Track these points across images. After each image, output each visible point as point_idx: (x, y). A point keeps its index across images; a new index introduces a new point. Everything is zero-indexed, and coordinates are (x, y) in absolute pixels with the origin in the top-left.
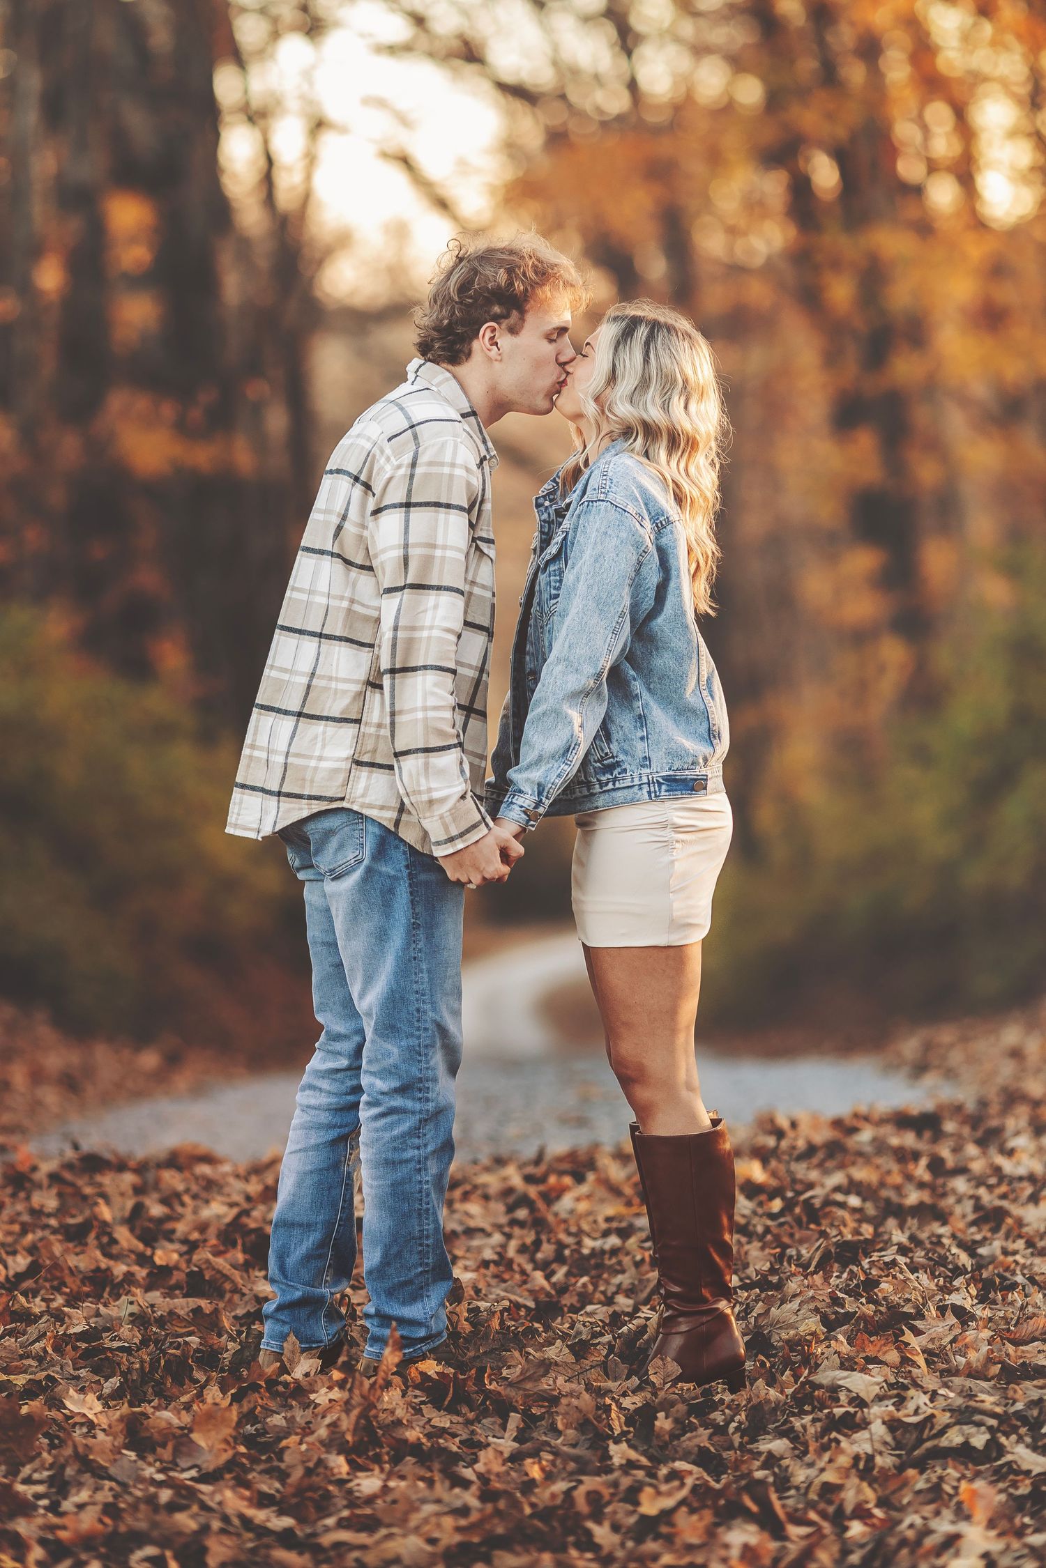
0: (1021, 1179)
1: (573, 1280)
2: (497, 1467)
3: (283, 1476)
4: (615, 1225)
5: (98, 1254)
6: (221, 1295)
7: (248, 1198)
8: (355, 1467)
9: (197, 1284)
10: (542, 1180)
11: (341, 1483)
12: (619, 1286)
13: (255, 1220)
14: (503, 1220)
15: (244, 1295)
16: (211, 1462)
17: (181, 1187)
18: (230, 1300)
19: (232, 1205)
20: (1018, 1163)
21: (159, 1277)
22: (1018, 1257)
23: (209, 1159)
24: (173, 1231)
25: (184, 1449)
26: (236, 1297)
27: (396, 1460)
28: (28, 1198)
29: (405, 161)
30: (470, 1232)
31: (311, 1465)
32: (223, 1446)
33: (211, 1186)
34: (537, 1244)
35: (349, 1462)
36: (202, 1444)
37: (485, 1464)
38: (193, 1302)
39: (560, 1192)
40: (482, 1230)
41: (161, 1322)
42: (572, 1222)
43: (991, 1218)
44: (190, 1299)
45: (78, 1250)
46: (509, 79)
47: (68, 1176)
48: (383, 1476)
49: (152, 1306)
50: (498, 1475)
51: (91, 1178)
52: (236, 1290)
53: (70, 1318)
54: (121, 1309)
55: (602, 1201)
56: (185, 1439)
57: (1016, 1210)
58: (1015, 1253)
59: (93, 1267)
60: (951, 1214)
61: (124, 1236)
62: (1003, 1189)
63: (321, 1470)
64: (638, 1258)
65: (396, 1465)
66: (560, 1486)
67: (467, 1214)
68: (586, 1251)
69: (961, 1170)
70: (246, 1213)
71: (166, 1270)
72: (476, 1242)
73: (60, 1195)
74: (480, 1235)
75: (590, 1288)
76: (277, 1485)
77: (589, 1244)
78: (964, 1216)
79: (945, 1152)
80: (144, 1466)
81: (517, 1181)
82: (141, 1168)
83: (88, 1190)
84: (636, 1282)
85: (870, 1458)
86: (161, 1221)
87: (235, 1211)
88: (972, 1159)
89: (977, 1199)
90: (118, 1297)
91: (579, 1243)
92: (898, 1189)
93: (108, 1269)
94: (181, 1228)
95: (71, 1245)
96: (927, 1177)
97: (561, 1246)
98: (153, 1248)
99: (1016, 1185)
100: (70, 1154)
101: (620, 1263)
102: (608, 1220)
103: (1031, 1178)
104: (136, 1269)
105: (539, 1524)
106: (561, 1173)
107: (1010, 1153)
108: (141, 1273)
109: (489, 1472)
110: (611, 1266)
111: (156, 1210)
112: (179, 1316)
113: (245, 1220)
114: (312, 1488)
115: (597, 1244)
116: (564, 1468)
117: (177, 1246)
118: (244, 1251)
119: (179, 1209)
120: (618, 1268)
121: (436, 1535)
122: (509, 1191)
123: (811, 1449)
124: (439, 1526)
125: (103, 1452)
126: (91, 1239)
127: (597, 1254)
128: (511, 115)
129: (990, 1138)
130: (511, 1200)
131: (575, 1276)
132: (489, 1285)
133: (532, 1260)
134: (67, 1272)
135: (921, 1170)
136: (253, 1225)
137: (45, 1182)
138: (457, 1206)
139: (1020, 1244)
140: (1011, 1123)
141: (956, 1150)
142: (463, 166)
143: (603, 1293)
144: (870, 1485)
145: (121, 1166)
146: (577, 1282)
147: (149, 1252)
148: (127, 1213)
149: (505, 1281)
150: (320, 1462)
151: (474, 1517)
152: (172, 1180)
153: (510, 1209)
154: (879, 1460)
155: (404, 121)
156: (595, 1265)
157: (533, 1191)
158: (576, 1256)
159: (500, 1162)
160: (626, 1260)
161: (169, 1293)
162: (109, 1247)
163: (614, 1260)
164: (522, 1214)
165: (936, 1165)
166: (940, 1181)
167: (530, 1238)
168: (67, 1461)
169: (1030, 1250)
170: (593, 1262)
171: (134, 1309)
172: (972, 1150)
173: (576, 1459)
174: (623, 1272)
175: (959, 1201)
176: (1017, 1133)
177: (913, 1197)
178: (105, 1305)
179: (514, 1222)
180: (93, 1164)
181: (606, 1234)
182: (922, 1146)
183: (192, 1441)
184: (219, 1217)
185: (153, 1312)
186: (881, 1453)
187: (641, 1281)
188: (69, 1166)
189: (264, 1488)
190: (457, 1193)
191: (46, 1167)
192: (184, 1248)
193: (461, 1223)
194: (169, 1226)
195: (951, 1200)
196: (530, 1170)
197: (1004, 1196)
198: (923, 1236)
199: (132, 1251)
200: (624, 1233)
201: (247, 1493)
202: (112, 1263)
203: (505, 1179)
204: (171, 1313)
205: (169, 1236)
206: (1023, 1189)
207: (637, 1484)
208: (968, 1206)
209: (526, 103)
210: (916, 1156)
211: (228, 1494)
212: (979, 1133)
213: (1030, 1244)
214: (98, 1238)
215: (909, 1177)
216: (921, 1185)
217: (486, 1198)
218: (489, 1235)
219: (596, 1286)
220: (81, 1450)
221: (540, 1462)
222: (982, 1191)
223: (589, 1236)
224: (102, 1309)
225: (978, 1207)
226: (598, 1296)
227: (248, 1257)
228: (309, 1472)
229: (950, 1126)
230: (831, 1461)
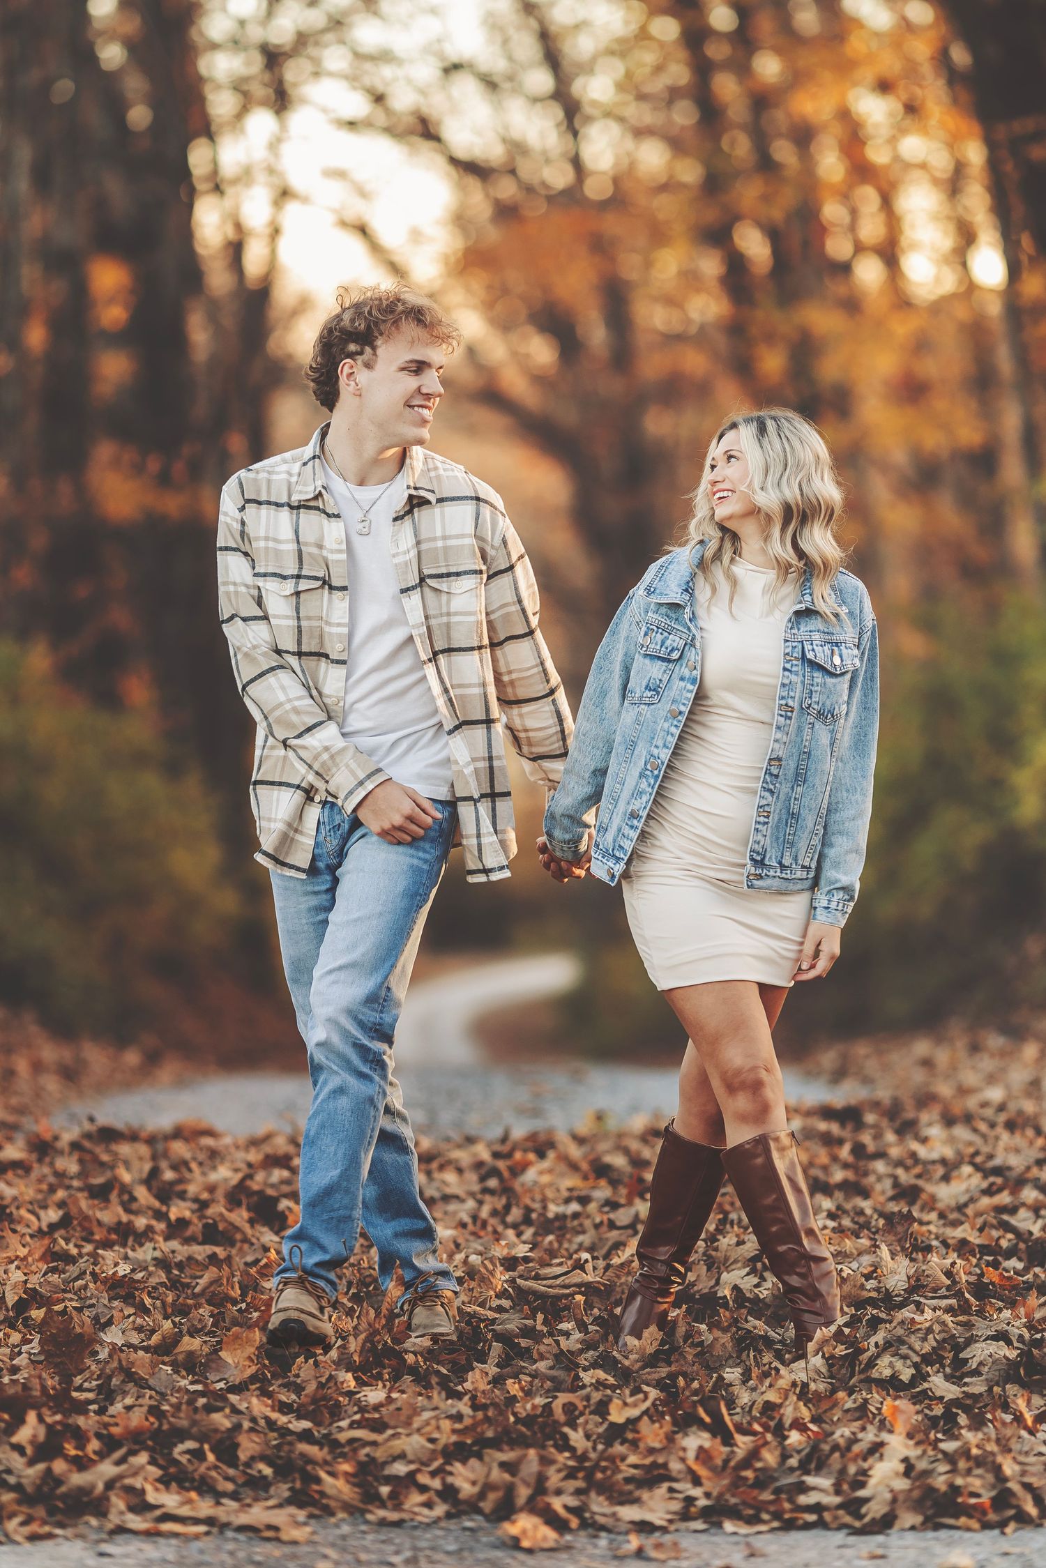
0: (934, 1162)
1: (539, 1239)
2: (483, 1386)
3: (298, 1389)
4: (575, 1194)
5: (120, 1210)
6: (232, 1244)
7: (250, 1165)
8: (361, 1383)
9: (212, 1234)
10: (509, 1155)
11: (350, 1394)
12: (581, 1245)
13: (258, 1183)
14: (476, 1188)
15: (252, 1244)
16: (236, 1377)
17: (188, 1155)
18: (241, 1249)
19: (236, 1170)
20: (932, 1149)
21: (177, 1229)
22: (932, 1228)
23: (210, 1133)
24: (185, 1192)
25: (214, 1365)
26: (246, 1246)
27: (396, 1378)
28: (52, 1164)
29: (362, 230)
30: (447, 1198)
31: (323, 1380)
32: (247, 1363)
33: (214, 1156)
34: (507, 1208)
35: (355, 1378)
36: (230, 1361)
37: (473, 1383)
38: (209, 1249)
39: (525, 1166)
40: (457, 1197)
41: (180, 1266)
42: (537, 1189)
43: (909, 1194)
44: (207, 1247)
45: (102, 1205)
46: (461, 154)
47: (87, 1144)
48: (386, 1390)
49: (173, 1252)
50: (483, 1392)
51: (107, 1147)
52: (246, 1240)
53: (103, 1259)
54: (146, 1253)
55: (562, 1175)
56: (214, 1357)
57: (930, 1188)
58: (928, 1223)
59: (115, 1220)
60: (872, 1188)
61: (142, 1193)
62: (917, 1170)
63: (331, 1384)
64: (598, 1220)
65: (395, 1383)
66: (539, 1401)
67: (444, 1182)
68: (550, 1215)
69: (881, 1155)
70: (250, 1177)
71: (182, 1223)
72: (452, 1207)
73: (81, 1161)
74: (454, 1200)
75: (556, 1245)
76: (294, 1397)
77: (553, 1210)
78: (883, 1192)
79: (866, 1138)
80: (179, 1379)
81: (485, 1155)
82: (151, 1140)
83: (105, 1158)
84: (596, 1241)
85: (805, 1385)
86: (172, 1184)
87: (239, 1176)
88: (890, 1145)
89: (895, 1178)
90: (141, 1245)
91: (545, 1208)
92: (825, 1168)
93: (130, 1223)
94: (192, 1189)
95: (96, 1202)
96: (850, 1159)
97: (528, 1210)
98: (168, 1207)
99: (930, 1167)
100: (87, 1126)
101: (581, 1225)
102: (570, 1190)
103: (943, 1161)
104: (154, 1223)
105: (524, 1429)
106: (525, 1151)
107: (924, 1141)
108: (160, 1226)
109: (476, 1389)
110: (573, 1228)
111: (169, 1175)
112: (197, 1261)
113: (249, 1183)
114: (324, 1398)
115: (560, 1209)
116: (542, 1386)
117: (189, 1204)
118: (249, 1209)
119: (187, 1175)
120: (579, 1229)
121: (436, 1435)
122: (479, 1165)
123: (753, 1375)
124: (438, 1428)
125: (144, 1366)
126: (114, 1197)
127: (561, 1218)
128: (462, 188)
129: (907, 1128)
130: (483, 1171)
131: (540, 1235)
132: (467, 1240)
133: (504, 1223)
134: (95, 1223)
135: (845, 1152)
136: (255, 1187)
137: (67, 1149)
138: (436, 1175)
139: (933, 1216)
140: (924, 1117)
141: (878, 1136)
142: (416, 236)
143: (567, 1250)
144: (805, 1405)
145: (133, 1136)
146: (543, 1240)
147: (164, 1209)
148: (145, 1175)
149: (480, 1237)
150: (331, 1377)
151: (467, 1421)
152: (180, 1149)
153: (483, 1179)
154: (813, 1386)
155: (363, 193)
156: (559, 1226)
157: (501, 1165)
158: (542, 1219)
159: (470, 1140)
160: (587, 1223)
161: (187, 1241)
162: (129, 1203)
163: (576, 1223)
164: (493, 1183)
165: (859, 1150)
166: (861, 1163)
167: (500, 1203)
168: (113, 1372)
169: (942, 1222)
170: (557, 1224)
171: (158, 1254)
172: (890, 1137)
173: (552, 1379)
174: (584, 1232)
175: (879, 1179)
176: (930, 1124)
177: (838, 1175)
178: (133, 1250)
179: (486, 1191)
180: (108, 1135)
181: (567, 1201)
182: (846, 1134)
183: (220, 1358)
184: (226, 1180)
185: (174, 1257)
186: (814, 1381)
187: (600, 1239)
188: (88, 1136)
189: (284, 1398)
190: (434, 1165)
191: (67, 1137)
192: (195, 1206)
193: (438, 1189)
194: (179, 1188)
195: (872, 1179)
196: (498, 1148)
197: (919, 1176)
198: (848, 1206)
199: (149, 1208)
200: (584, 1200)
201: (270, 1402)
202: (132, 1217)
203: (475, 1155)
204: (190, 1258)
205: (182, 1196)
206: (935, 1171)
207: (605, 1399)
208: (888, 1183)
209: (476, 177)
210: (840, 1142)
211: (254, 1401)
212: (898, 1123)
213: (942, 1216)
214: (120, 1195)
215: (835, 1159)
216: (846, 1166)
217: (460, 1171)
218: (462, 1201)
219: (560, 1244)
220: (124, 1363)
221: (520, 1382)
222: (900, 1172)
223: (553, 1201)
224: (130, 1253)
225: (896, 1184)
226: (563, 1252)
227: (252, 1215)
228: (321, 1386)
229: (870, 1118)
230: (771, 1386)
